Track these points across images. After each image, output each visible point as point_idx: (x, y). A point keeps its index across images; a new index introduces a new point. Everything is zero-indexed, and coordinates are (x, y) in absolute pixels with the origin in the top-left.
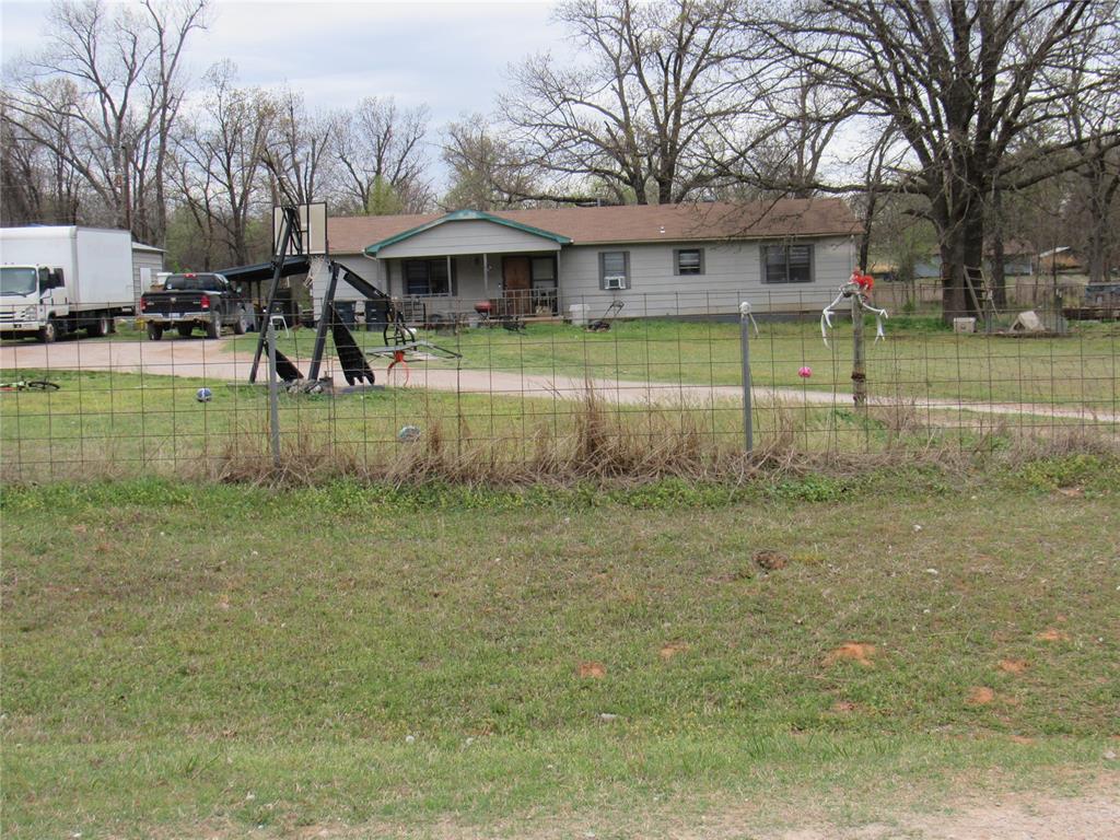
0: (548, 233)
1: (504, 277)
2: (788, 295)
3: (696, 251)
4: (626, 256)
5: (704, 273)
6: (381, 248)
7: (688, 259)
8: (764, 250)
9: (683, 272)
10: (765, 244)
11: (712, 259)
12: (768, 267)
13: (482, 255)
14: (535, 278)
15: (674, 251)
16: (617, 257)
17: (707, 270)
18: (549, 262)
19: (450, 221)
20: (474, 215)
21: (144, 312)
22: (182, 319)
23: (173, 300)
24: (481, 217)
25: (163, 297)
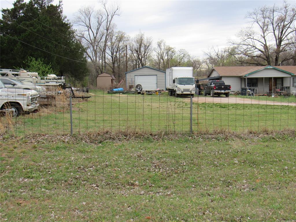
0: (289, 72)
1: (269, 83)
6: (248, 75)
13: (263, 78)
14: (277, 83)
18: (281, 80)
19: (265, 69)
20: (271, 67)
21: (215, 90)
22: (225, 92)
23: (223, 87)
24: (273, 68)
25: (220, 86)
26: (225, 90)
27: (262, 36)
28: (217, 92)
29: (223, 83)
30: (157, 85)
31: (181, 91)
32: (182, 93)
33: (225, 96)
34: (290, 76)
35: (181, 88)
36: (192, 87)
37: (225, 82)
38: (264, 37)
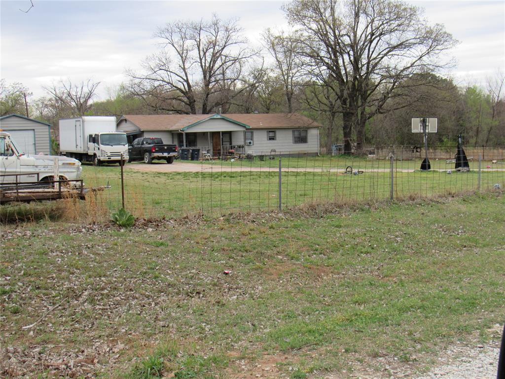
1: (213, 140)
2: (301, 148)
3: (273, 132)
4: (252, 133)
5: (275, 140)
6: (187, 129)
7: (271, 134)
8: (293, 132)
9: (270, 139)
10: (294, 129)
11: (279, 134)
12: (295, 137)
15: (267, 131)
16: (249, 133)
17: (277, 138)
18: (228, 135)
19: (211, 119)
20: (219, 117)
21: (154, 152)
22: (169, 155)
23: (166, 148)
24: (221, 117)
25: (162, 147)
26: (169, 153)
27: (180, 66)
28: (158, 156)
29: (161, 142)
30: (35, 146)
31: (106, 155)
32: (109, 158)
33: (165, 161)
34: (243, 129)
35: (106, 151)
36: (123, 149)
37: (163, 140)
38: (184, 69)
